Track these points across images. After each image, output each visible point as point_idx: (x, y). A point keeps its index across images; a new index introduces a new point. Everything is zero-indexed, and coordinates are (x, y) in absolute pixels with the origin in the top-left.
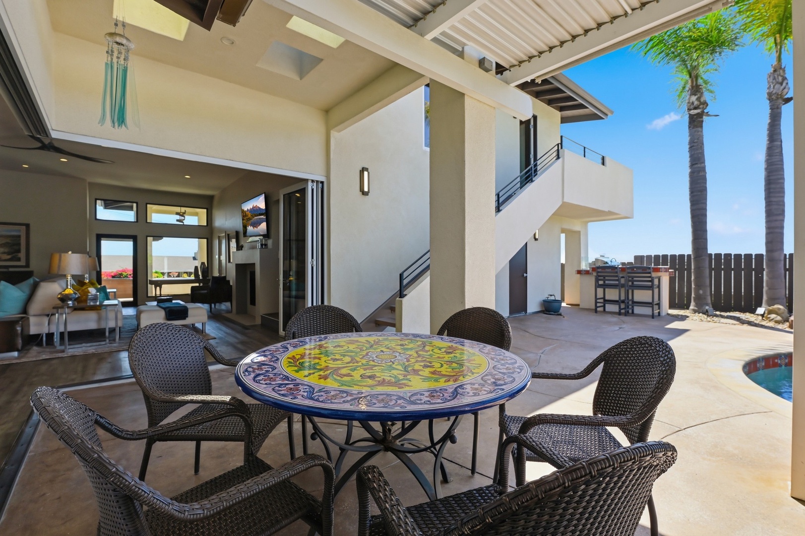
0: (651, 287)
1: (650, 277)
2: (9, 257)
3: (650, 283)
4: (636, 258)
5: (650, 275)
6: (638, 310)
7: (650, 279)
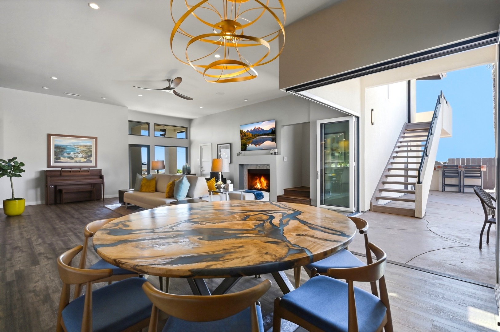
0: (480, 177)
1: (480, 171)
2: (85, 160)
3: (480, 175)
4: (449, 160)
5: (480, 170)
6: (466, 190)
7: (480, 172)
